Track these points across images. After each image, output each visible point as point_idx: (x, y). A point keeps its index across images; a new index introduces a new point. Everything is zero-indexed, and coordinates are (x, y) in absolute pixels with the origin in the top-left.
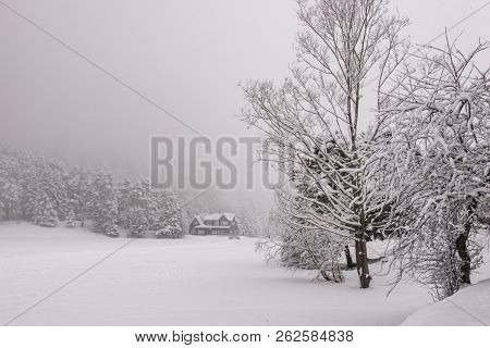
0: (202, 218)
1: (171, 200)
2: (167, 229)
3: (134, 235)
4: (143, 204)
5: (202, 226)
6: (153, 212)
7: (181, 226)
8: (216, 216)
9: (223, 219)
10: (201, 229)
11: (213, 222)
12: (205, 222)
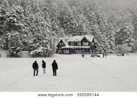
0: (66, 40)
1: (42, 25)
2: (40, 50)
3: (12, 55)
4: (18, 28)
5: (67, 46)
6: (25, 36)
7: (51, 47)
8: (79, 38)
9: (85, 40)
10: (65, 49)
11: (76, 43)
12: (70, 43)
